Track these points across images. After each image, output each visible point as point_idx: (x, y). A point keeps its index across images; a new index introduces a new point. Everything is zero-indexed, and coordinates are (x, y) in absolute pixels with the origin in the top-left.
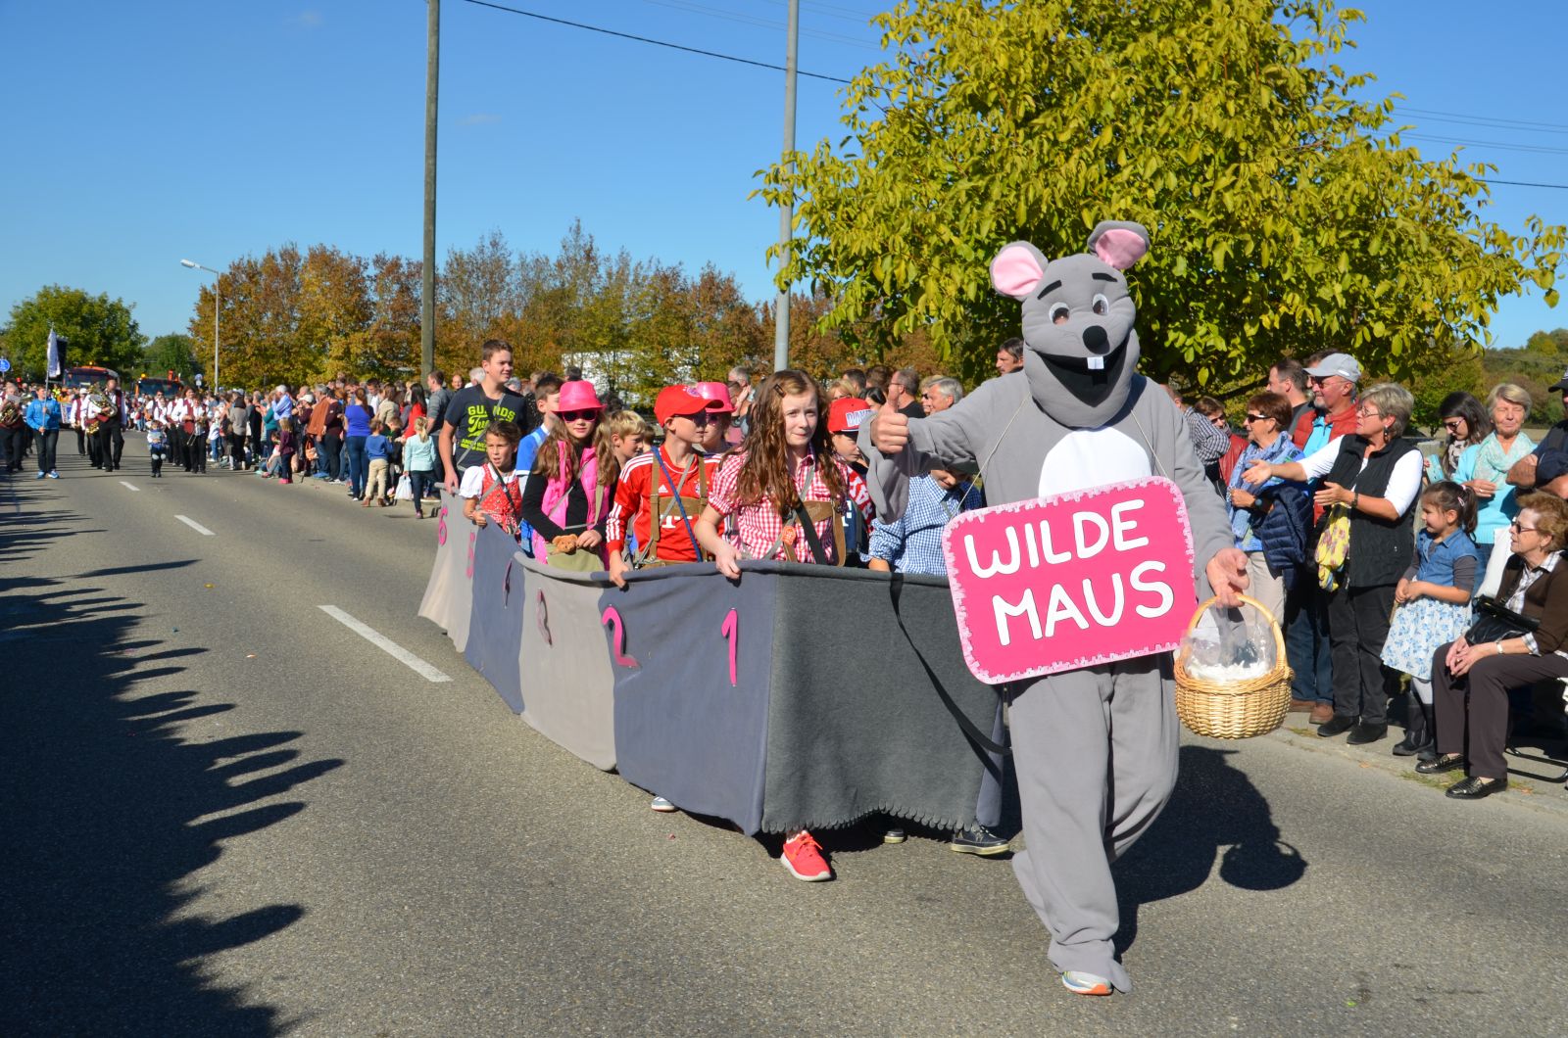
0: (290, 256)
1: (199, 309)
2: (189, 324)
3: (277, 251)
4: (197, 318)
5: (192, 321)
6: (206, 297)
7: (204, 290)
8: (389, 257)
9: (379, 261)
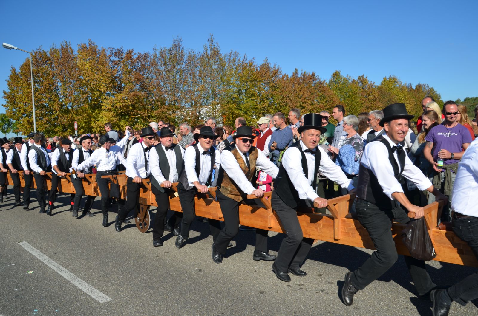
0: (65, 49)
1: (9, 85)
2: (4, 95)
3: (59, 47)
4: (8, 91)
5: (5, 93)
6: (14, 77)
7: (14, 70)
8: (125, 51)
9: (119, 53)
